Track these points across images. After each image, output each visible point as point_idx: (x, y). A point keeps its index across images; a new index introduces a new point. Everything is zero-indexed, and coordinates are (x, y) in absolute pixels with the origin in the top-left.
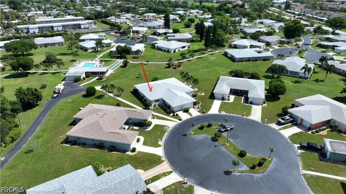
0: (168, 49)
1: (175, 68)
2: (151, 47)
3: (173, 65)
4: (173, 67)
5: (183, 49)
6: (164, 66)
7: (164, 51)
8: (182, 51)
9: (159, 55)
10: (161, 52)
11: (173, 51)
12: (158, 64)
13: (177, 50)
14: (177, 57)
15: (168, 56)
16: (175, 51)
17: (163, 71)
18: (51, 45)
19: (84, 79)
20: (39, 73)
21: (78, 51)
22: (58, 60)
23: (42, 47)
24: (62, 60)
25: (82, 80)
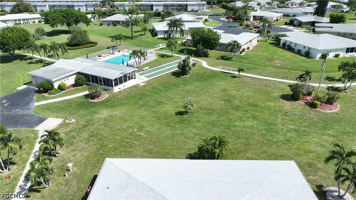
0: (309, 48)
1: (313, 105)
2: (272, 42)
3: (309, 94)
4: (308, 98)
5: (349, 54)
6: (282, 90)
7: (299, 52)
8: (345, 58)
9: (281, 60)
10: (289, 54)
11: (319, 55)
12: (266, 80)
13: (331, 55)
14: (328, 72)
15: (305, 65)
16: (324, 57)
17: (269, 108)
18: (122, 24)
19: (61, 88)
20: (34, 60)
21: (145, 35)
22: (91, 43)
23: (109, 25)
24: (97, 43)
25: (53, 91)
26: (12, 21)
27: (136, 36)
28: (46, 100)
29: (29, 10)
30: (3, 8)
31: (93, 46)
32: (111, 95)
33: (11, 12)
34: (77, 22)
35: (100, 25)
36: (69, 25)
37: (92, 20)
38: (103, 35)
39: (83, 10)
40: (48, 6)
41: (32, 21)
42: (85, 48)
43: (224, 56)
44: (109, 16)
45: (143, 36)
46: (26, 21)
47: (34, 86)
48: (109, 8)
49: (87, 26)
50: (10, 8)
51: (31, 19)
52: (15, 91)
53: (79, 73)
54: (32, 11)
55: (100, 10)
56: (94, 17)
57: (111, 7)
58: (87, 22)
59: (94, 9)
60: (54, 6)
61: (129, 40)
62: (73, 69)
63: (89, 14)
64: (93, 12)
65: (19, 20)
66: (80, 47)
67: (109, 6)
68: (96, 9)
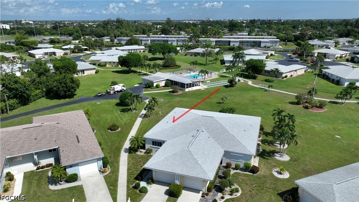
0: (340, 78)
1: (307, 108)
4: (306, 104)
7: (333, 81)
11: (347, 83)
18: (201, 55)
19: (157, 86)
20: (142, 73)
21: (216, 63)
22: (177, 66)
23: (191, 55)
24: (180, 66)
25: (153, 88)
26: (127, 50)
27: (209, 64)
28: (149, 91)
29: (137, 43)
30: (120, 42)
31: (178, 68)
32: (183, 92)
33: (125, 44)
34: (169, 52)
35: (185, 55)
36: (163, 54)
37: (180, 51)
38: (185, 62)
39: (175, 44)
40: (150, 41)
41: (139, 50)
42: (173, 68)
43: (268, 80)
44: (193, 49)
45: (214, 64)
46: (135, 51)
47: (143, 85)
48: (194, 43)
49: (176, 55)
50: (125, 42)
51: (139, 49)
52: (133, 87)
53: (167, 79)
54: (139, 44)
55: (187, 44)
56: (181, 50)
57: (196, 42)
58: (176, 52)
59: (183, 43)
60: (154, 40)
61: (203, 66)
62: (164, 77)
63: (178, 47)
64: (182, 46)
65: (131, 50)
66: (170, 68)
67: (195, 41)
68: (184, 43)
